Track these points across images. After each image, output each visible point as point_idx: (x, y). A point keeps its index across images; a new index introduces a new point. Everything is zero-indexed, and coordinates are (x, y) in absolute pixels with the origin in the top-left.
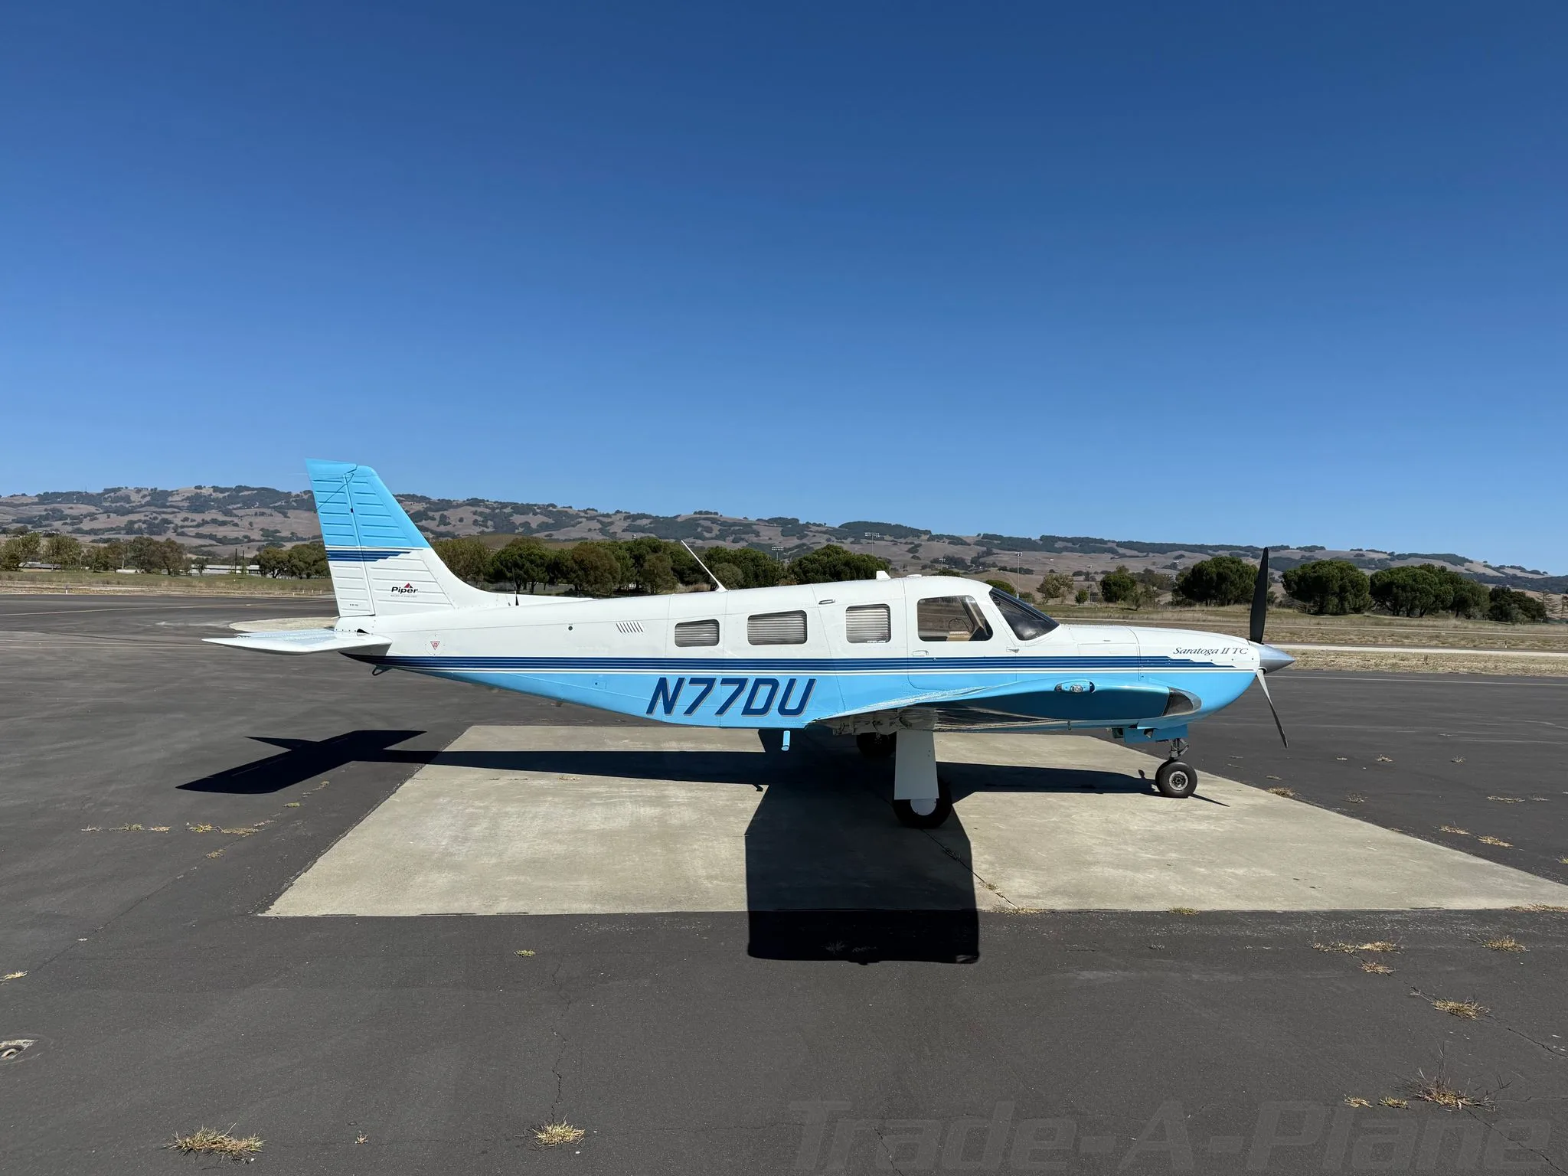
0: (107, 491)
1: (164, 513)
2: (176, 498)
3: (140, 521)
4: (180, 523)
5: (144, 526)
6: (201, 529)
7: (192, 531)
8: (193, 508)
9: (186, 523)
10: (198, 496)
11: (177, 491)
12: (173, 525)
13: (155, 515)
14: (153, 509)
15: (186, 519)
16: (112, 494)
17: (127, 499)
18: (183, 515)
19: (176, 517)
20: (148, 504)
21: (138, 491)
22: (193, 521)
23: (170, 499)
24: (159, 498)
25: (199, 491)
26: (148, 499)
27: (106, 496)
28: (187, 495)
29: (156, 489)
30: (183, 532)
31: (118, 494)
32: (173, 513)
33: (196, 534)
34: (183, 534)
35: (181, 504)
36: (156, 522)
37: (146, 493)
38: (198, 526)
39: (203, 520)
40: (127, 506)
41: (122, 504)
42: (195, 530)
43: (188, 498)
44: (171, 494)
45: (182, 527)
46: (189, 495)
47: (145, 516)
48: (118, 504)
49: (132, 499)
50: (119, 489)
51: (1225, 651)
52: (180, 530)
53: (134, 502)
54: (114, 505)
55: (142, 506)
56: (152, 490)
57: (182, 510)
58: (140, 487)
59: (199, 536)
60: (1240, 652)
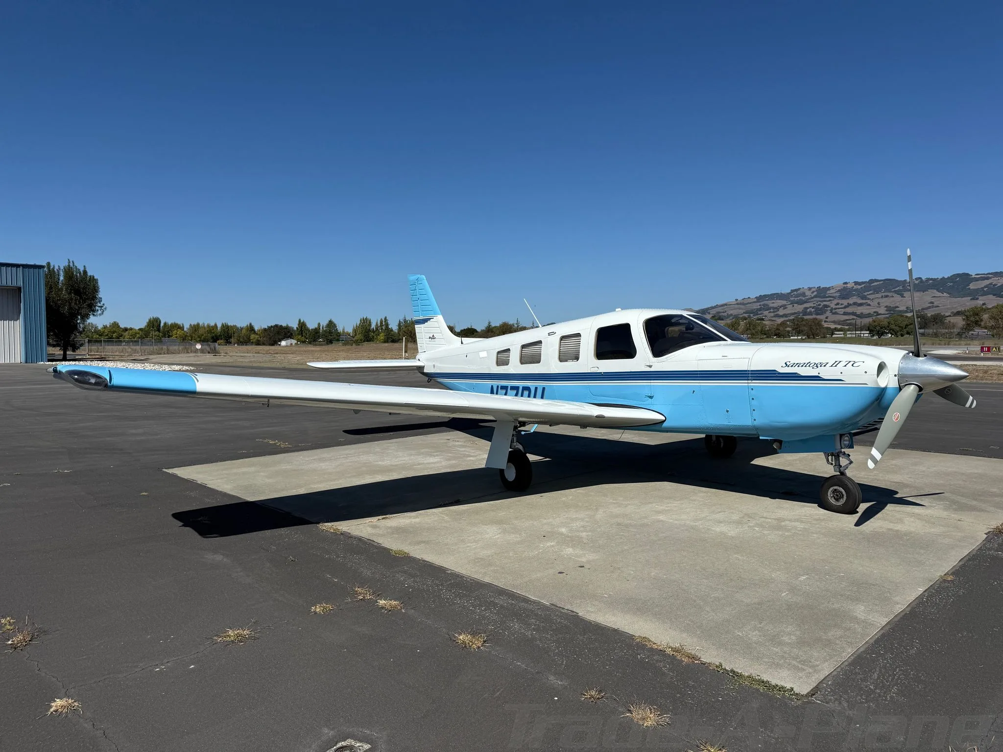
0: (792, 291)
1: (825, 301)
2: (832, 291)
3: (811, 307)
4: (834, 307)
5: (813, 310)
6: (846, 309)
7: (842, 311)
8: (842, 296)
9: (837, 307)
10: (845, 289)
11: (833, 287)
12: (829, 308)
13: (819, 303)
14: (818, 299)
15: (838, 304)
16: (795, 293)
17: (804, 294)
18: (836, 302)
19: (831, 303)
20: (815, 296)
21: (810, 289)
22: (841, 305)
23: (828, 292)
24: (822, 292)
25: (845, 285)
26: (815, 293)
27: (792, 294)
28: (838, 289)
29: (820, 287)
30: (836, 312)
31: (799, 292)
32: (830, 301)
33: (844, 312)
34: (836, 313)
35: (834, 295)
36: (820, 307)
37: (814, 290)
38: (845, 307)
39: (848, 303)
40: (804, 299)
41: (801, 298)
42: (843, 310)
43: (839, 291)
44: (829, 289)
45: (835, 309)
46: (840, 289)
47: (814, 304)
48: (799, 298)
49: (806, 294)
50: (799, 289)
51: (836, 364)
52: (834, 311)
53: (807, 296)
54: (796, 299)
55: (812, 298)
56: (817, 288)
57: (835, 298)
58: (811, 286)
59: (845, 314)
60: (852, 365)
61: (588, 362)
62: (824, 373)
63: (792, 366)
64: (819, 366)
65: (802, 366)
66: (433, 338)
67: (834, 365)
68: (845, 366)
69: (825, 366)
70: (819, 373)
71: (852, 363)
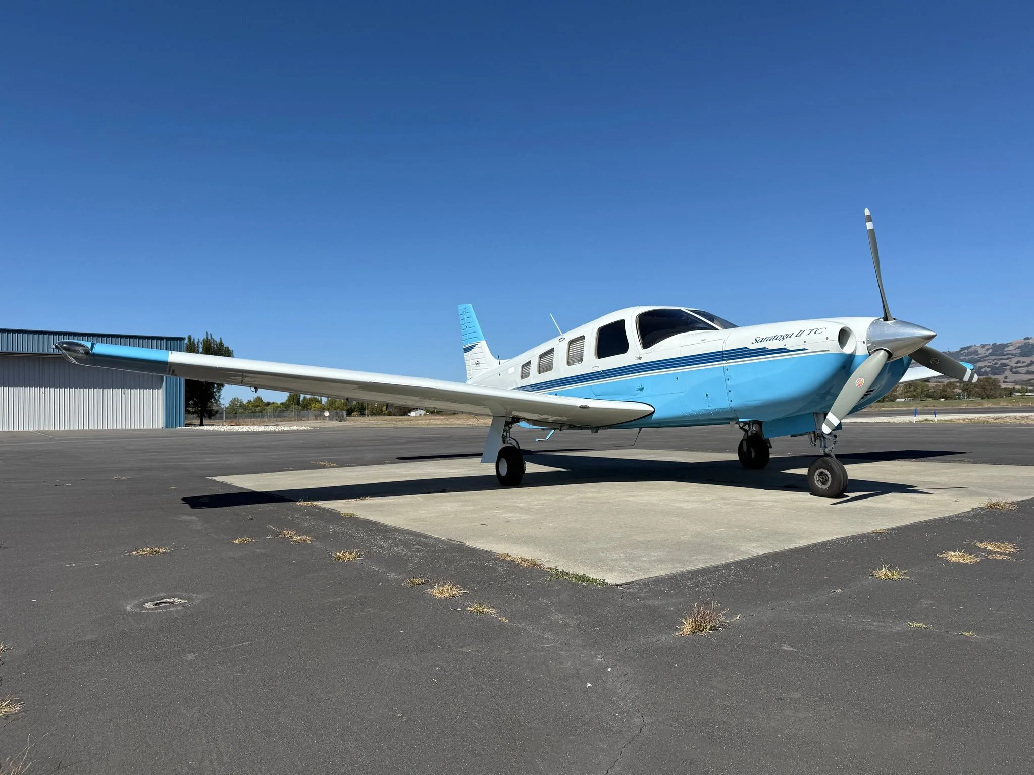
0: (962, 349)
1: (1002, 359)
2: (1011, 348)
3: (985, 366)
4: (1015, 365)
5: (988, 370)
6: (1030, 367)
7: (1024, 370)
8: (1024, 353)
9: (1019, 365)
10: (1026, 345)
11: (1011, 343)
12: (1008, 367)
13: (996, 361)
14: (994, 357)
15: (1018, 362)
16: (966, 351)
17: (976, 352)
18: (1016, 359)
19: (1011, 361)
20: (990, 354)
21: (983, 346)
22: (1023, 362)
23: (1006, 349)
24: (998, 350)
25: (1027, 341)
26: (990, 351)
27: (962, 352)
28: (1018, 345)
29: (995, 343)
30: (1016, 371)
31: (970, 350)
32: (1008, 359)
33: (1027, 371)
34: (1017, 373)
35: (1014, 352)
36: (997, 366)
37: (988, 347)
38: (1028, 365)
39: (1031, 361)
40: (976, 357)
41: (973, 356)
42: (1026, 369)
43: (1019, 347)
44: (1006, 345)
45: (1016, 368)
46: (1020, 345)
47: (989, 362)
48: (970, 357)
49: (979, 352)
50: (970, 347)
51: (800, 334)
52: (1014, 370)
53: (981, 354)
54: (967, 358)
55: (987, 356)
56: (993, 345)
57: (1015, 356)
58: (984, 344)
59: (1028, 373)
60: (815, 333)
61: (591, 363)
62: (790, 344)
63: (761, 341)
64: (785, 338)
65: (770, 340)
66: (477, 364)
67: (799, 335)
68: (808, 334)
69: (790, 337)
70: (785, 345)
71: (814, 331)
